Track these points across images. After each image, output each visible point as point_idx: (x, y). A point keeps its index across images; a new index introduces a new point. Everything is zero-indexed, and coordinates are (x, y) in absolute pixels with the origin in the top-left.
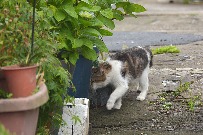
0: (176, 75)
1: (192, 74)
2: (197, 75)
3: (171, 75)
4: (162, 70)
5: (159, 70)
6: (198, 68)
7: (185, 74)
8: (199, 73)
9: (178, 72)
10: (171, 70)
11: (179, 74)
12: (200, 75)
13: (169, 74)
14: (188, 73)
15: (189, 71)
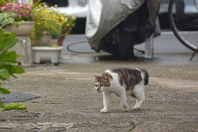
0: (37, 129)
1: (52, 128)
2: (56, 129)
3: (34, 129)
4: (25, 124)
5: (22, 124)
6: (56, 123)
7: (45, 128)
8: (57, 128)
9: (39, 126)
10: (33, 124)
11: (40, 128)
12: (59, 129)
13: (31, 128)
14: (48, 128)
15: (49, 125)
